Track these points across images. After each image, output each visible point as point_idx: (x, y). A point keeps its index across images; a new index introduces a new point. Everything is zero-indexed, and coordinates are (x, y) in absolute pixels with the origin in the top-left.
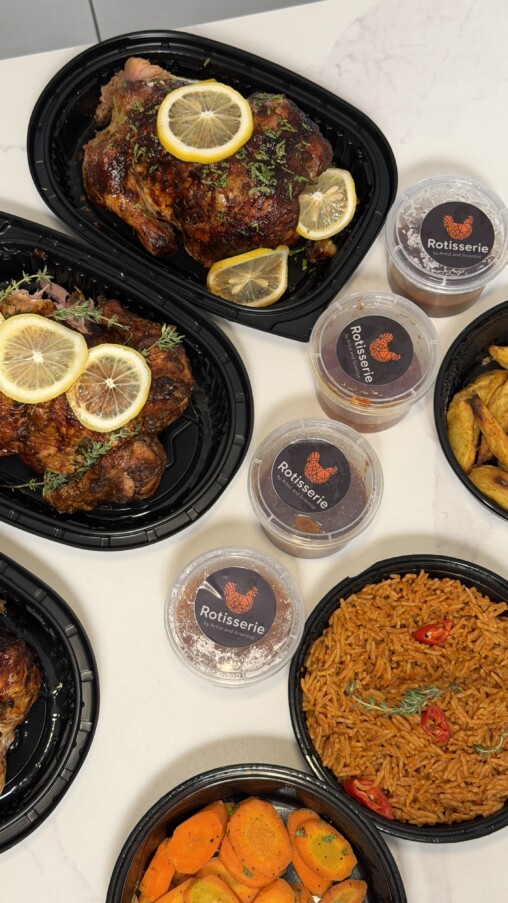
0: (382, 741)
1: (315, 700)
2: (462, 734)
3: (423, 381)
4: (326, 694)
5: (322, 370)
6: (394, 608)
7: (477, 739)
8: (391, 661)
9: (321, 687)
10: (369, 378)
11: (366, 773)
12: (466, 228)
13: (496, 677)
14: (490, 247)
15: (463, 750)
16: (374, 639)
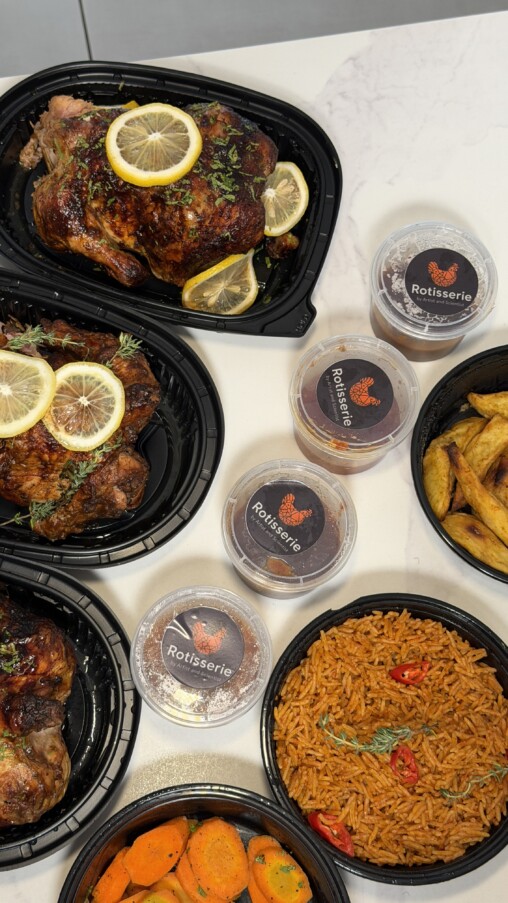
0: (350, 777)
1: (287, 730)
2: (430, 777)
3: (402, 427)
4: (298, 725)
5: (301, 411)
6: (373, 644)
7: (445, 784)
8: (365, 697)
9: (294, 717)
10: (347, 422)
11: (331, 807)
12: (450, 275)
13: (469, 723)
14: (474, 296)
15: (430, 793)
16: (351, 674)
